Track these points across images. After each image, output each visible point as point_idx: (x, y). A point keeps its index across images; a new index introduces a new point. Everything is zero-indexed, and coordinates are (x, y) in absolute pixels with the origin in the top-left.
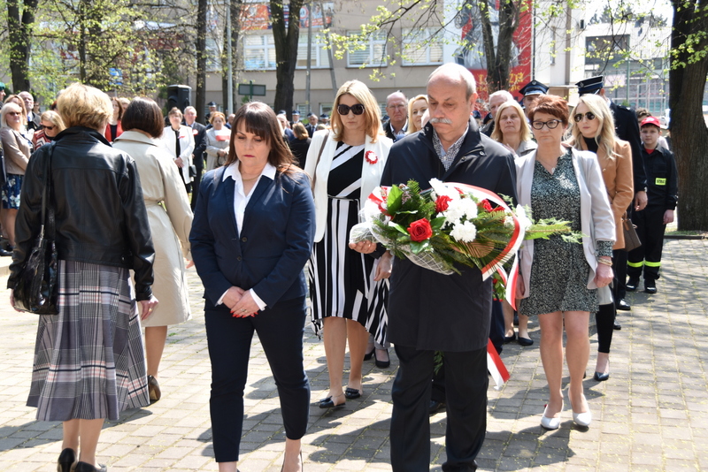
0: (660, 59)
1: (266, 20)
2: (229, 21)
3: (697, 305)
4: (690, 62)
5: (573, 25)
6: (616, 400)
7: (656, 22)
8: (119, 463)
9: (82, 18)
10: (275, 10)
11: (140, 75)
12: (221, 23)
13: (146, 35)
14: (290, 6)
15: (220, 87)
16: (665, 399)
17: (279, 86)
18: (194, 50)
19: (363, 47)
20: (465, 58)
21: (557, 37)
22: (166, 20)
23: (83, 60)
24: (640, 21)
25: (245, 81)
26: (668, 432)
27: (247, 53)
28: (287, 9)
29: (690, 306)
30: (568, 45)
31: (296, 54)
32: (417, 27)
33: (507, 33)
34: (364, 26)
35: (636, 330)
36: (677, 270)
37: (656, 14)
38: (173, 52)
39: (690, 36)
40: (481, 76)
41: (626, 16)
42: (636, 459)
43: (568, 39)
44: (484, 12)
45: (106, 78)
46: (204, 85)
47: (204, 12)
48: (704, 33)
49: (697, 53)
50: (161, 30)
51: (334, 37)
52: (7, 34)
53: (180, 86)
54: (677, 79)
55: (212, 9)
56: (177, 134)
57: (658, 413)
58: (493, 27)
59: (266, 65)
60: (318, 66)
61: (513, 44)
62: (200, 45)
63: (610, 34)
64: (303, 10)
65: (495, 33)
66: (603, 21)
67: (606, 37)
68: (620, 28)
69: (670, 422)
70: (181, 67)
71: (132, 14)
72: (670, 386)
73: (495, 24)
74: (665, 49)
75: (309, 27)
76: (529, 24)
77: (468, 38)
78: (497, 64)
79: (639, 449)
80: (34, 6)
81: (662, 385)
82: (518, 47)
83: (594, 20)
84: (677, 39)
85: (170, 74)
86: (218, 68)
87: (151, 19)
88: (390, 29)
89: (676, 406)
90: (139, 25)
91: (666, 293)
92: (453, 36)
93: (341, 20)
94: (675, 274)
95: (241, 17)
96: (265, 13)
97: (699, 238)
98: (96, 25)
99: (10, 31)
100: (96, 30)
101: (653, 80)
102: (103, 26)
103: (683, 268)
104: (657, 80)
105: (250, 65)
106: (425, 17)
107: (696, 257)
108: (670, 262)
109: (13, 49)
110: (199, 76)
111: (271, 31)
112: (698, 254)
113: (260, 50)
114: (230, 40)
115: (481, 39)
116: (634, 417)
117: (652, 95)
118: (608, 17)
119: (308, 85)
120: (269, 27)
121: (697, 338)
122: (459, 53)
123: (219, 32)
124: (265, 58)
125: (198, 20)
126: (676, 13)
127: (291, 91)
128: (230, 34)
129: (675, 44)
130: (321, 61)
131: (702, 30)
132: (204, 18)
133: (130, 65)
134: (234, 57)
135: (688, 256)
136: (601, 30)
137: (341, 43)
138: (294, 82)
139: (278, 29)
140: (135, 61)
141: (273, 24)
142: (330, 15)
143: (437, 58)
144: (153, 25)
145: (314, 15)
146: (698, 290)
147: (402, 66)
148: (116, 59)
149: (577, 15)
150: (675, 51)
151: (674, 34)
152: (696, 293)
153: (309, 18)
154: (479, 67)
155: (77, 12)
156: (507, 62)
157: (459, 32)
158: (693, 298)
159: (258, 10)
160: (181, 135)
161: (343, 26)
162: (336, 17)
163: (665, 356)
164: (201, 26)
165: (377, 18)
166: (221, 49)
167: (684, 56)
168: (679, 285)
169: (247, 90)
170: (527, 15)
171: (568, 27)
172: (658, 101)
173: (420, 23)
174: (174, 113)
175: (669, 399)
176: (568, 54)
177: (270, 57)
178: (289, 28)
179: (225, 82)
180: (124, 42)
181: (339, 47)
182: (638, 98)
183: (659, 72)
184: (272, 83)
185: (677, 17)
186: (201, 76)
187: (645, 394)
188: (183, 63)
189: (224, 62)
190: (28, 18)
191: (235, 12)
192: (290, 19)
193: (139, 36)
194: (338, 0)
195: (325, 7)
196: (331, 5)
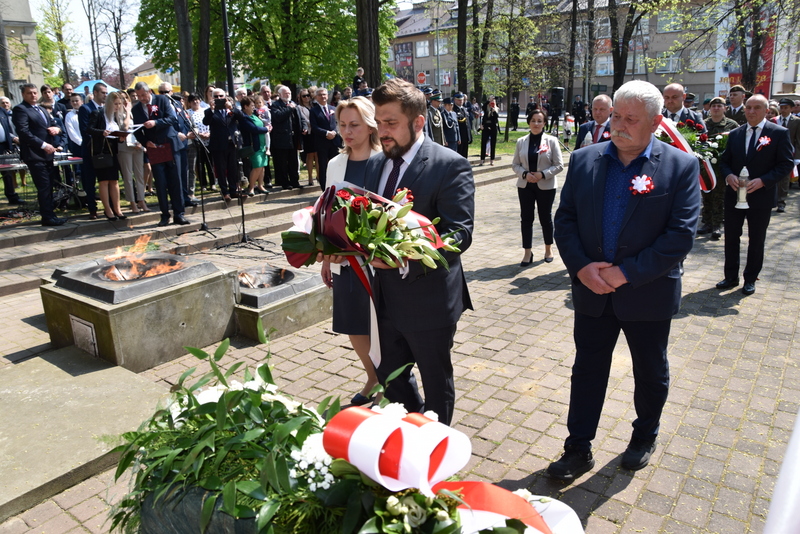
1: (608, 47)
2: (588, 50)
9: (510, 53)
10: (614, 43)
12: (583, 51)
13: (542, 60)
14: (623, 40)
15: (582, 86)
17: (615, 85)
18: (568, 67)
19: (664, 65)
20: (729, 67)
21: (790, 54)
22: (553, 51)
23: (508, 75)
25: (595, 83)
27: (598, 66)
28: (621, 40)
30: (797, 60)
31: (626, 67)
32: (700, 49)
33: (756, 52)
34: (665, 52)
38: (556, 68)
40: (738, 77)
44: (743, 41)
46: (572, 86)
47: (574, 46)
50: (550, 57)
51: (648, 59)
52: (473, 64)
53: (559, 88)
58: (747, 49)
59: (608, 73)
60: (639, 73)
61: (760, 58)
62: (571, 64)
64: (631, 43)
65: (749, 52)
70: (560, 76)
73: (749, 46)
75: (634, 51)
76: (772, 46)
77: (732, 55)
78: (749, 70)
80: (486, 49)
82: (764, 60)
85: (554, 81)
86: (581, 76)
87: (544, 48)
88: (681, 52)
90: (540, 53)
92: (722, 53)
93: (653, 47)
95: (595, 48)
98: (516, 57)
99: (475, 62)
100: (516, 59)
102: (521, 57)
105: (599, 72)
106: (703, 46)
110: (569, 81)
111: (612, 54)
113: (605, 64)
114: (588, 60)
115: (740, 55)
120: (611, 52)
122: (726, 63)
123: (582, 56)
124: (608, 69)
125: (571, 50)
128: (588, 57)
130: (641, 69)
132: (574, 49)
134: (590, 70)
137: (651, 63)
139: (615, 53)
140: (534, 74)
141: (613, 50)
142: (648, 42)
143: (711, 67)
144: (546, 54)
145: (637, 43)
148: (525, 74)
153: (635, 45)
154: (737, 72)
156: (756, 69)
157: (726, 52)
159: (605, 43)
161: (654, 50)
162: (650, 46)
164: (572, 54)
165: (673, 48)
166: (583, 65)
169: (596, 89)
170: (771, 40)
176: (797, 66)
177: (611, 68)
178: (622, 53)
179: (584, 84)
181: (650, 65)
184: (611, 84)
186: (571, 81)
188: (562, 75)
189: (584, 73)
190: (482, 56)
191: (591, 45)
192: (623, 47)
193: (539, 60)
194: (652, 35)
195: (645, 38)
196: (648, 38)
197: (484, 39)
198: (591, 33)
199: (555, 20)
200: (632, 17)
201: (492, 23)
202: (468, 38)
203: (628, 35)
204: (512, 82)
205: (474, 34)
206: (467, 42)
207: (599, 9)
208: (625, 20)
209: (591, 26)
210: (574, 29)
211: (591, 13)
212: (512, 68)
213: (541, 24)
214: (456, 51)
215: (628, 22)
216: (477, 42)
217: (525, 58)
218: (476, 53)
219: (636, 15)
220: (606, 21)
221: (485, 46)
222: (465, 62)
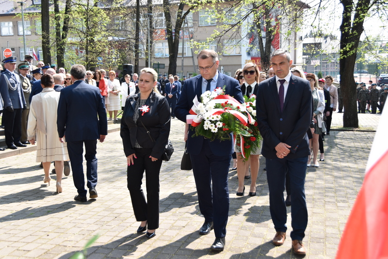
0: (335, 53)
1: (164, 36)
2: (149, 36)
3: (352, 159)
4: (348, 55)
5: (298, 39)
6: (319, 199)
7: (333, 38)
8: (108, 224)
9: (87, 36)
10: (169, 32)
11: (111, 60)
12: (145, 37)
13: (114, 43)
14: (175, 30)
16: (339, 199)
17: (170, 64)
18: (134, 49)
20: (251, 52)
21: (290, 43)
22: (122, 37)
23: (87, 53)
24: (326, 37)
25: (156, 62)
26: (340, 212)
27: (156, 50)
28: (174, 31)
29: (349, 160)
30: (295, 47)
31: (178, 50)
32: (231, 39)
33: (269, 42)
34: (208, 38)
35: (326, 169)
36: (343, 144)
37: (333, 34)
38: (125, 50)
39: (348, 44)
40: (258, 60)
41: (320, 35)
42: (327, 223)
43: (295, 45)
44: (259, 33)
45: (97, 61)
46: (138, 64)
47: (138, 33)
48: (354, 43)
49: (351, 52)
50: (120, 40)
52: (55, 43)
53: (128, 64)
54: (343, 63)
55: (141, 31)
56: (128, 85)
57: (336, 204)
58: (263, 39)
59: (164, 55)
60: (187, 56)
61: (272, 47)
62: (137, 47)
63: (314, 42)
65: (264, 41)
66: (310, 37)
67: (312, 44)
68: (318, 40)
69: (341, 208)
70: (128, 56)
71: (107, 34)
72: (342, 193)
73: (264, 38)
74: (337, 49)
75: (183, 39)
76: (279, 38)
77: (252, 44)
78: (265, 55)
79: (328, 219)
80: (67, 32)
81: (338, 193)
82: (274, 48)
83: (306, 36)
84: (343, 45)
85: (123, 60)
86: (143, 56)
87: (115, 36)
88: (219, 40)
89: (344, 201)
90: (110, 38)
91: (339, 154)
92: (246, 44)
93: (197, 36)
94: (343, 146)
95: (154, 35)
96: (164, 33)
97: (353, 130)
98: (92, 39)
99: (57, 42)
100: (92, 41)
101: (332, 62)
102: (96, 39)
103: (346, 143)
104: (334, 63)
105: (157, 55)
106: (235, 35)
107: (351, 139)
108: (341, 141)
109: (58, 49)
110: (136, 60)
111: (167, 40)
112: (352, 137)
113: (162, 49)
114: (149, 44)
115: (258, 44)
116: (326, 206)
117: (331, 69)
118: (312, 35)
119: (183, 64)
120: (166, 39)
121: (352, 173)
122: (248, 50)
123: (145, 41)
124: (164, 52)
125: (136, 36)
126: (342, 34)
127: (175, 66)
128: (149, 42)
129: (342, 47)
130: (188, 53)
131: (353, 41)
132: (138, 35)
133: (107, 56)
134: (151, 52)
135: (348, 138)
136: (310, 40)
137: (198, 46)
138: (177, 63)
139: (170, 40)
140: (109, 54)
141: (168, 38)
142: (192, 33)
143: (238, 52)
144: (116, 38)
145: (185, 33)
146: (352, 153)
147: (223, 56)
148: (99, 54)
149: (299, 34)
150: (342, 50)
151: (341, 43)
152: (352, 154)
153: (184, 35)
154: (257, 56)
155: (85, 34)
156: (269, 55)
157: (248, 41)
158: (350, 156)
159: (161, 32)
160: (130, 86)
161: (198, 38)
162: (195, 34)
163: (339, 180)
164: (137, 39)
165: (213, 35)
166: (145, 48)
167: (345, 53)
168: (344, 151)
169: (157, 66)
170: (278, 34)
171: (295, 39)
172: (334, 72)
173: (233, 37)
174: (127, 76)
175: (341, 199)
176: (295, 51)
177: (166, 51)
178: (175, 40)
180: (104, 46)
181: (198, 48)
182: (325, 70)
183: (335, 59)
184: (167, 63)
185: (343, 36)
186: (137, 60)
187: (331, 196)
188: (130, 55)
189: (146, 54)
190: (63, 38)
191: (151, 33)
192: (175, 36)
193: (110, 43)
194: (196, 27)
195: (190, 30)
196: (193, 29)
197: (65, 23)
198: (151, 23)
199: (122, 12)
200: (181, 12)
201: (71, 11)
202: (50, 22)
203: (179, 25)
204: (90, 59)
205: (56, 19)
206: (50, 25)
207: (156, 5)
208: (176, 14)
209: (151, 17)
210: (138, 20)
211: (150, 8)
212: (89, 48)
213: (111, 14)
214: (40, 32)
215: (178, 16)
216: (58, 25)
217: (99, 41)
218: (58, 34)
219: (184, 12)
220: (161, 15)
221: (65, 29)
222: (49, 41)
